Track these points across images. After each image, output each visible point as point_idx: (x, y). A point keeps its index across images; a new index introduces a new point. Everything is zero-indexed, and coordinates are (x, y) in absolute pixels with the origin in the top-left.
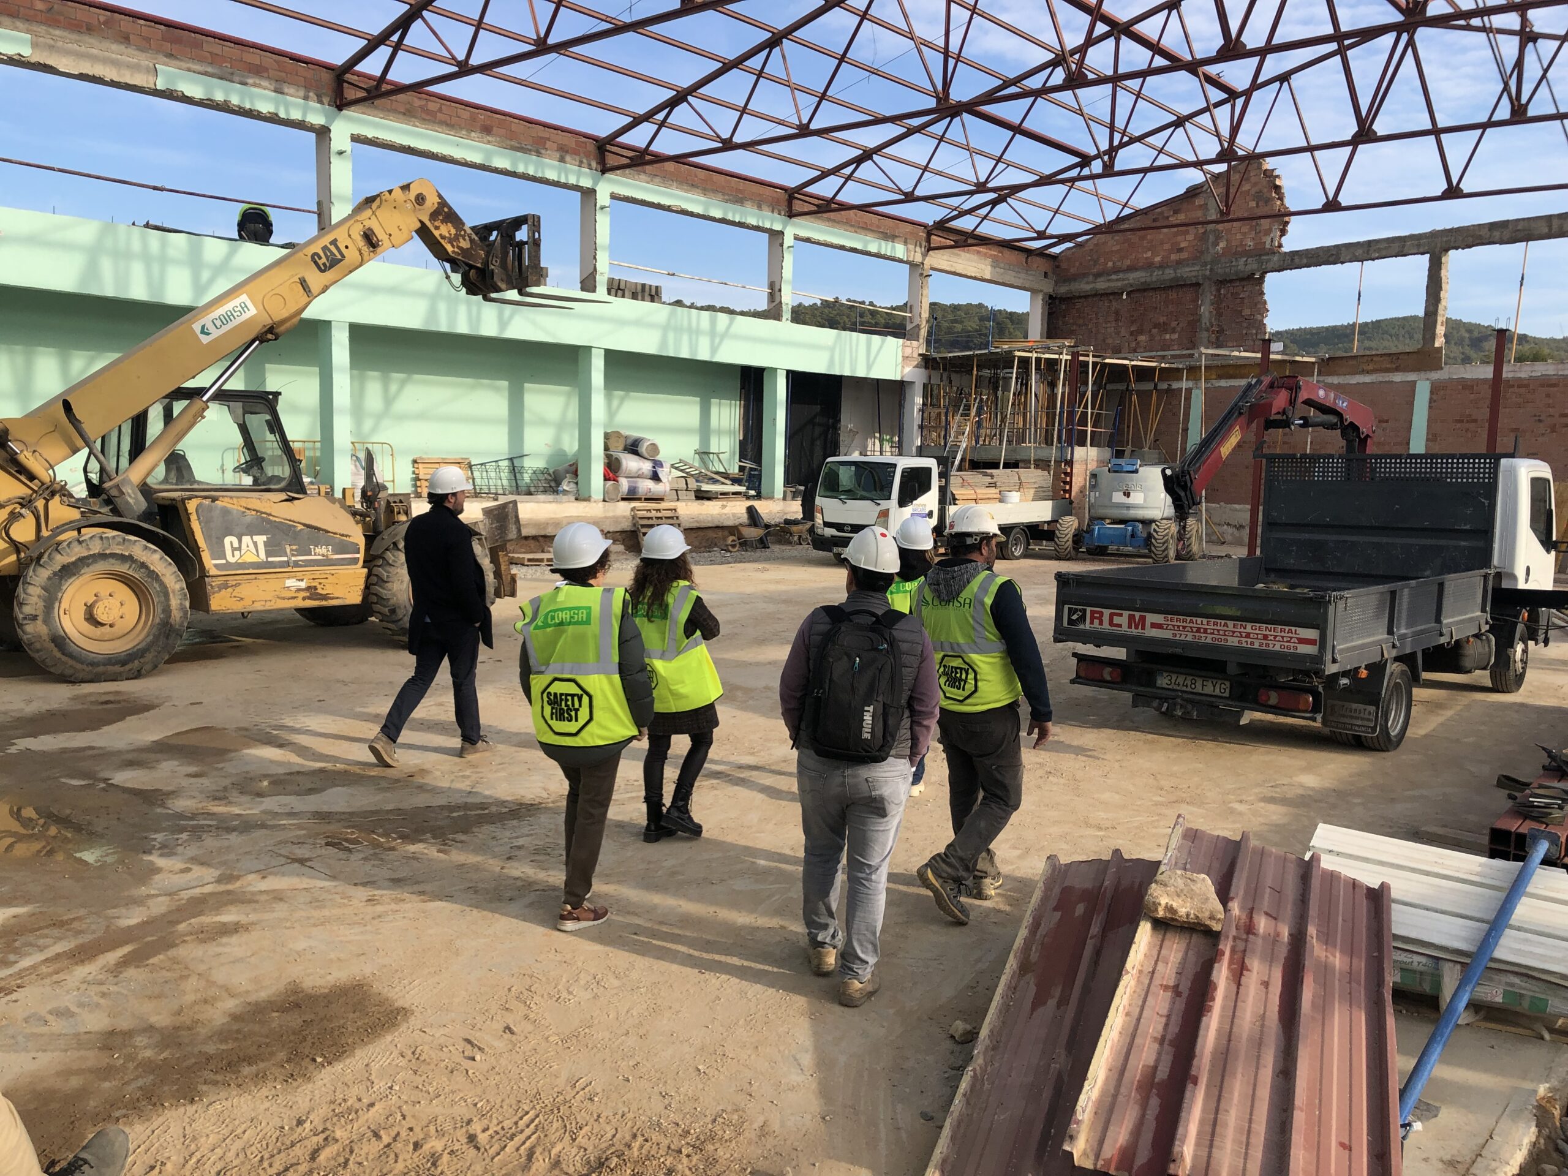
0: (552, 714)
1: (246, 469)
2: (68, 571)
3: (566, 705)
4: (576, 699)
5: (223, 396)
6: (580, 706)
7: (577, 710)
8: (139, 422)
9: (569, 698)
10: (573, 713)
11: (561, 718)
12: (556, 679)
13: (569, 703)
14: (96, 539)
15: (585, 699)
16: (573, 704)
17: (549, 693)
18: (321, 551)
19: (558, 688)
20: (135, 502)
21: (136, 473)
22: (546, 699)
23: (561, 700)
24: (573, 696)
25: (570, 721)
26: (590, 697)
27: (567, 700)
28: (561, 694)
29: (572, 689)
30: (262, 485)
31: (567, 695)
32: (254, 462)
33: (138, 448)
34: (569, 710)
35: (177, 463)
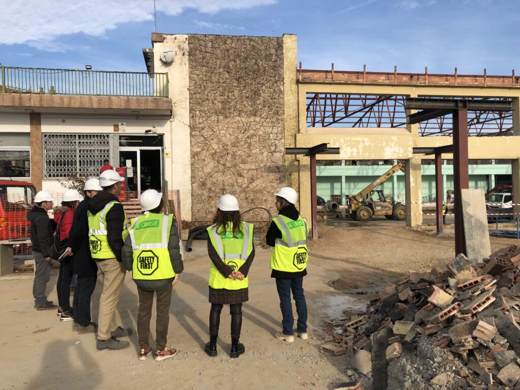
0: (141, 266)
1: (379, 199)
2: (361, 210)
3: (148, 262)
4: (152, 259)
5: (376, 191)
6: (153, 262)
7: (152, 264)
8: (367, 195)
9: (149, 258)
10: (150, 265)
11: (145, 267)
12: (143, 251)
13: (149, 261)
14: (364, 207)
15: (155, 259)
16: (151, 261)
17: (140, 257)
18: (387, 209)
19: (144, 255)
20: (367, 203)
21: (367, 200)
22: (139, 260)
23: (146, 260)
24: (150, 257)
25: (149, 268)
26: (158, 258)
27: (148, 260)
28: (145, 257)
29: (150, 254)
30: (381, 201)
31: (148, 257)
32: (380, 199)
33: (367, 197)
34: (149, 264)
35: (371, 199)
